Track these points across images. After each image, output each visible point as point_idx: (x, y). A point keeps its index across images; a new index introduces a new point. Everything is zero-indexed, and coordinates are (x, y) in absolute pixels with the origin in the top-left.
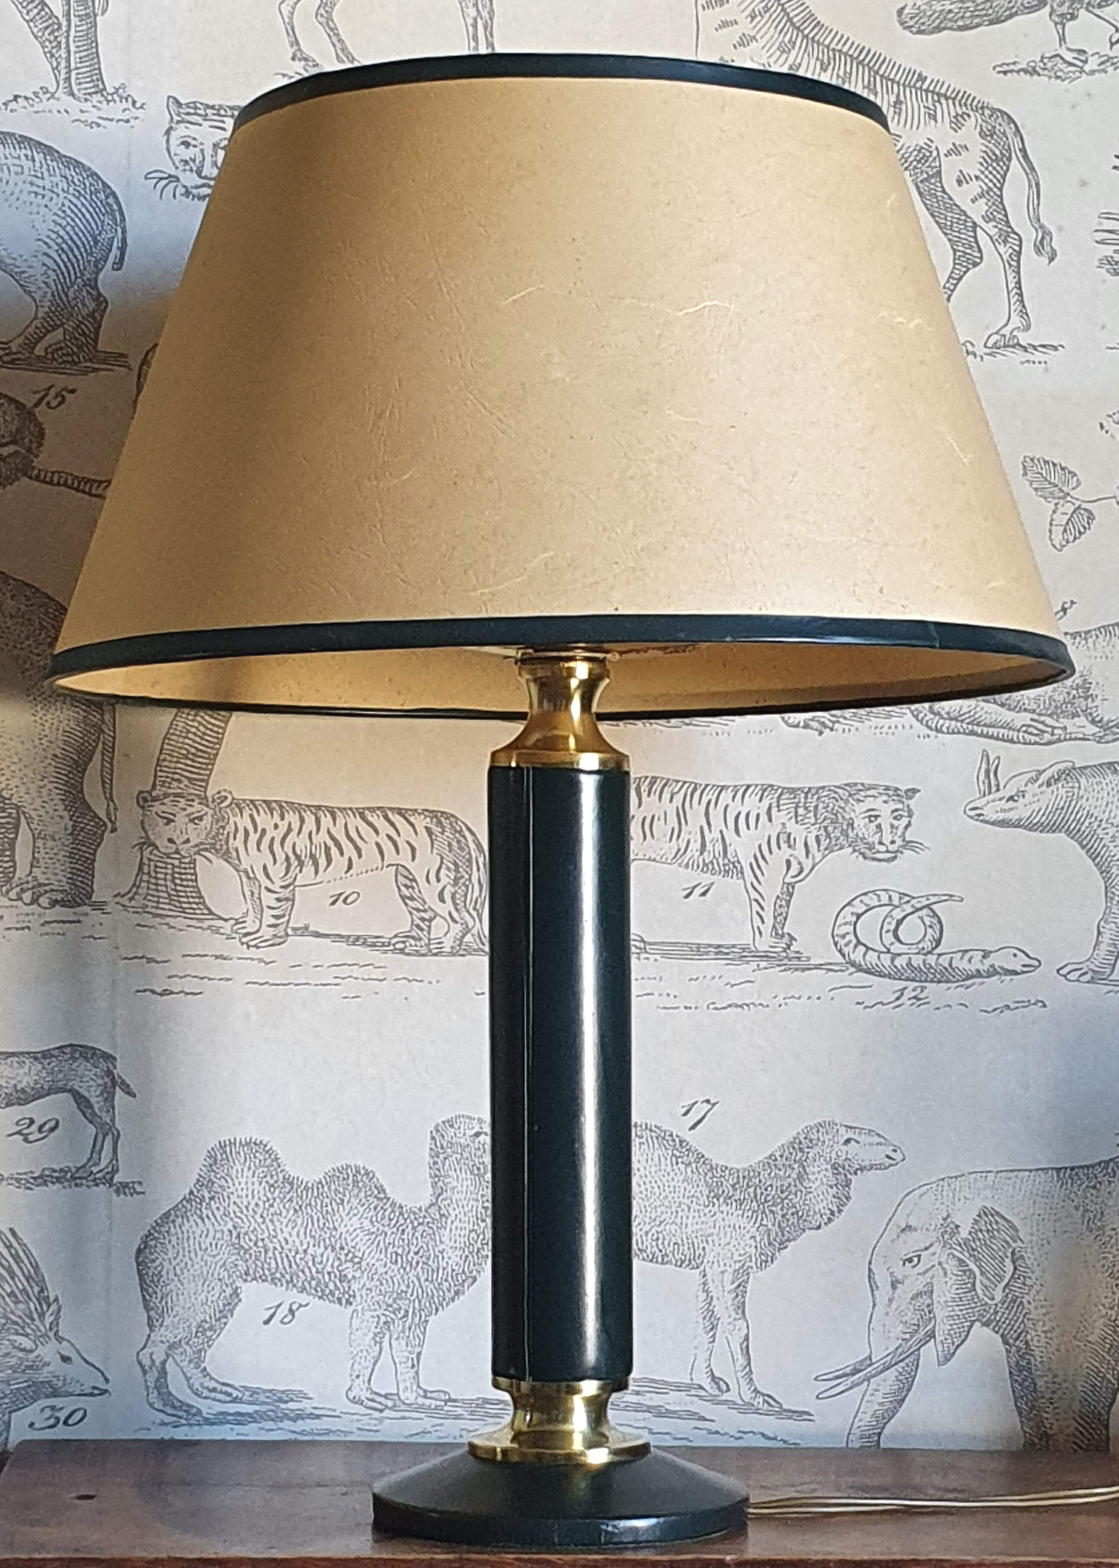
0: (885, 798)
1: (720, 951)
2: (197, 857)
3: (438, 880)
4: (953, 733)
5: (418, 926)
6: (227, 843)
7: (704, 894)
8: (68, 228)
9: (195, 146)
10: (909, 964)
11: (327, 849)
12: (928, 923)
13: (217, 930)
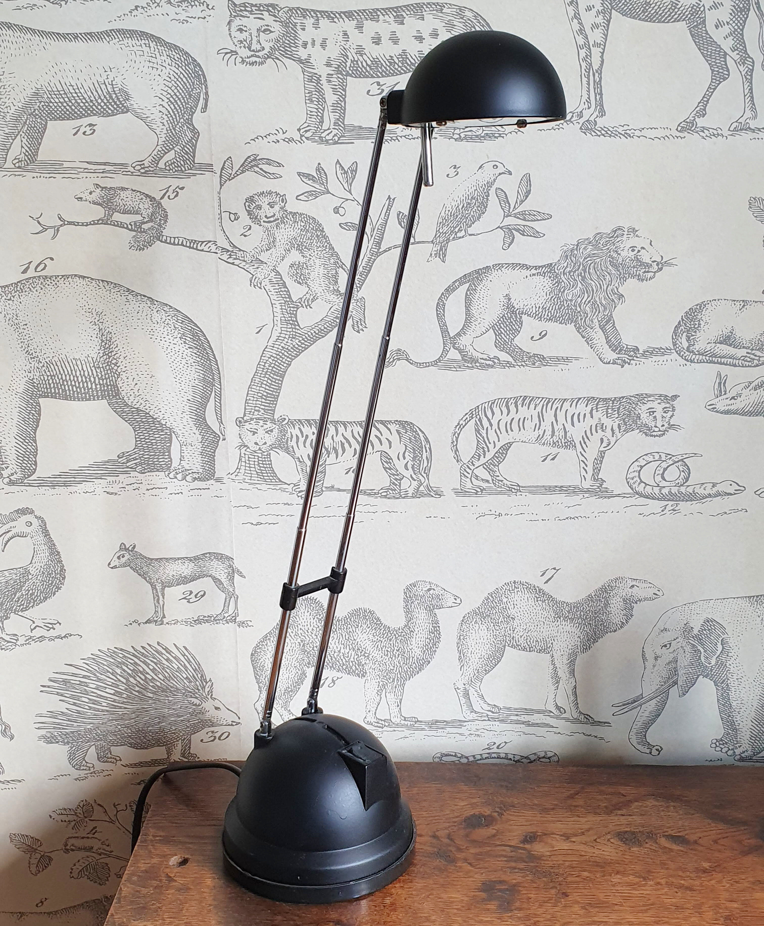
0: (659, 401)
1: (561, 489)
2: (271, 451)
3: (404, 458)
4: (701, 362)
5: (394, 483)
6: (287, 443)
7: (553, 459)
8: (173, 88)
9: (246, 31)
10: (670, 492)
11: (342, 444)
12: (682, 469)
13: (284, 490)
